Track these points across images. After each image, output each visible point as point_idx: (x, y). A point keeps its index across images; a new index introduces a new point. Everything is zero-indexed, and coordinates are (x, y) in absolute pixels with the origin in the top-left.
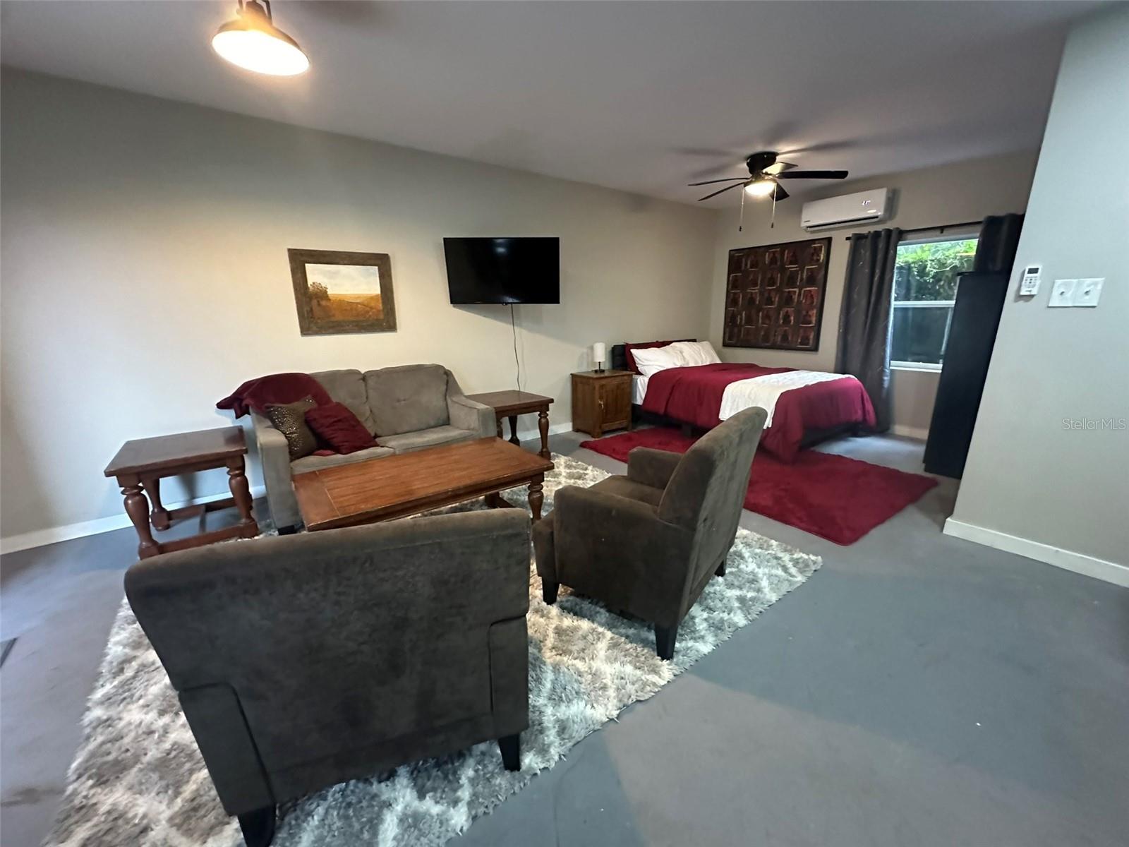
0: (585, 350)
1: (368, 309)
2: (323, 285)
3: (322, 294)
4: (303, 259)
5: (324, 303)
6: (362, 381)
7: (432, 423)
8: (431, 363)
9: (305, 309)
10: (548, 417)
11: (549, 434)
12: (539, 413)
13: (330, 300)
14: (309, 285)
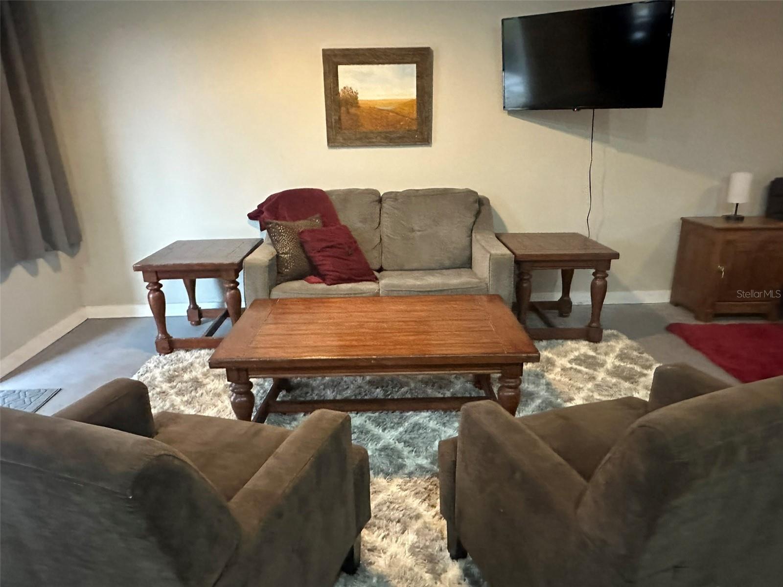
0: (716, 183)
1: (399, 117)
2: (354, 90)
3: (352, 100)
4: (335, 60)
5: (353, 110)
6: (377, 203)
7: (447, 263)
8: (464, 188)
9: (334, 117)
10: (607, 279)
11: (604, 303)
12: (593, 271)
13: (359, 107)
14: (340, 91)
